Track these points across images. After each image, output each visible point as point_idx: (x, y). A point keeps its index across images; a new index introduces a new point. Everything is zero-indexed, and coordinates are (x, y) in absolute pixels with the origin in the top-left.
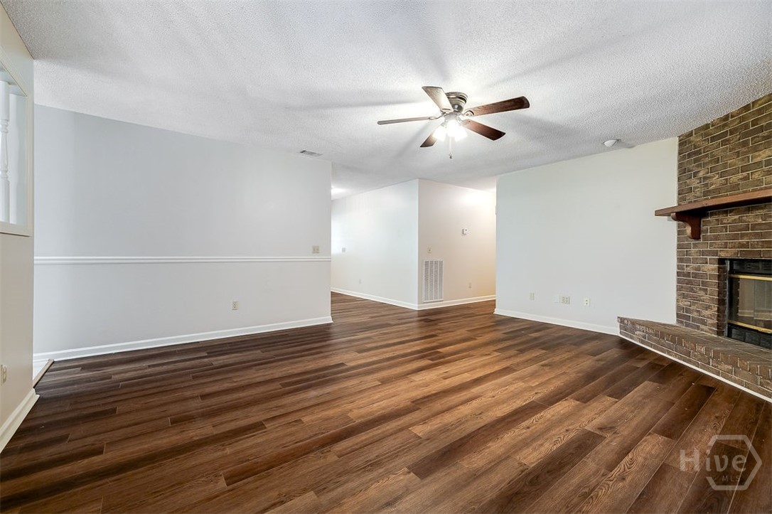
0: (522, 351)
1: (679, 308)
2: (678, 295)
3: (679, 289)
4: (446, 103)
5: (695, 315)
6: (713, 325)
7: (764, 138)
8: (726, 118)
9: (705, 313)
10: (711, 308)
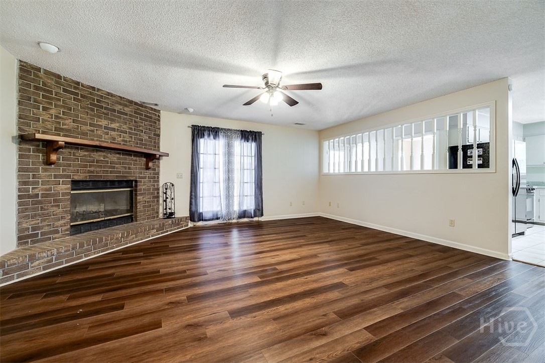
0: (185, 271)
1: (21, 230)
5: (46, 229)
6: (67, 230)
7: (104, 113)
8: (78, 83)
9: (57, 224)
10: (62, 218)
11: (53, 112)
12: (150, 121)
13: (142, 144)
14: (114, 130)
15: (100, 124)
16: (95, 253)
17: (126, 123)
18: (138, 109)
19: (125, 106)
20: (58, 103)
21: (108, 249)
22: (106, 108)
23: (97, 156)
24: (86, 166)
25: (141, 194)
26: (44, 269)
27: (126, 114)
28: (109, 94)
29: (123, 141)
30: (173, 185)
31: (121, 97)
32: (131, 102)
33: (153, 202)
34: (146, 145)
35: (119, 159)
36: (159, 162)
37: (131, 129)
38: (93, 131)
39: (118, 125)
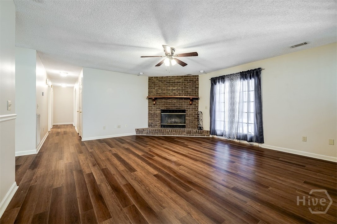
1: (149, 123)
2: (148, 120)
3: (149, 118)
4: (169, 51)
5: (154, 124)
6: (159, 125)
7: (171, 85)
8: (162, 77)
9: (157, 123)
10: (158, 121)
11: (156, 89)
12: (192, 82)
13: (188, 94)
14: (175, 90)
15: (170, 89)
16: (159, 134)
17: (180, 86)
18: (186, 78)
19: (180, 79)
20: (157, 86)
21: (164, 135)
22: (172, 83)
23: (169, 101)
24: (165, 105)
25: (188, 116)
26: (147, 134)
27: (180, 82)
28: (173, 77)
29: (179, 93)
30: (201, 113)
31: (178, 76)
32: (182, 77)
33: (194, 120)
34: (190, 93)
35: (177, 101)
36: (198, 101)
37: (183, 88)
38: (167, 92)
39: (176, 88)
